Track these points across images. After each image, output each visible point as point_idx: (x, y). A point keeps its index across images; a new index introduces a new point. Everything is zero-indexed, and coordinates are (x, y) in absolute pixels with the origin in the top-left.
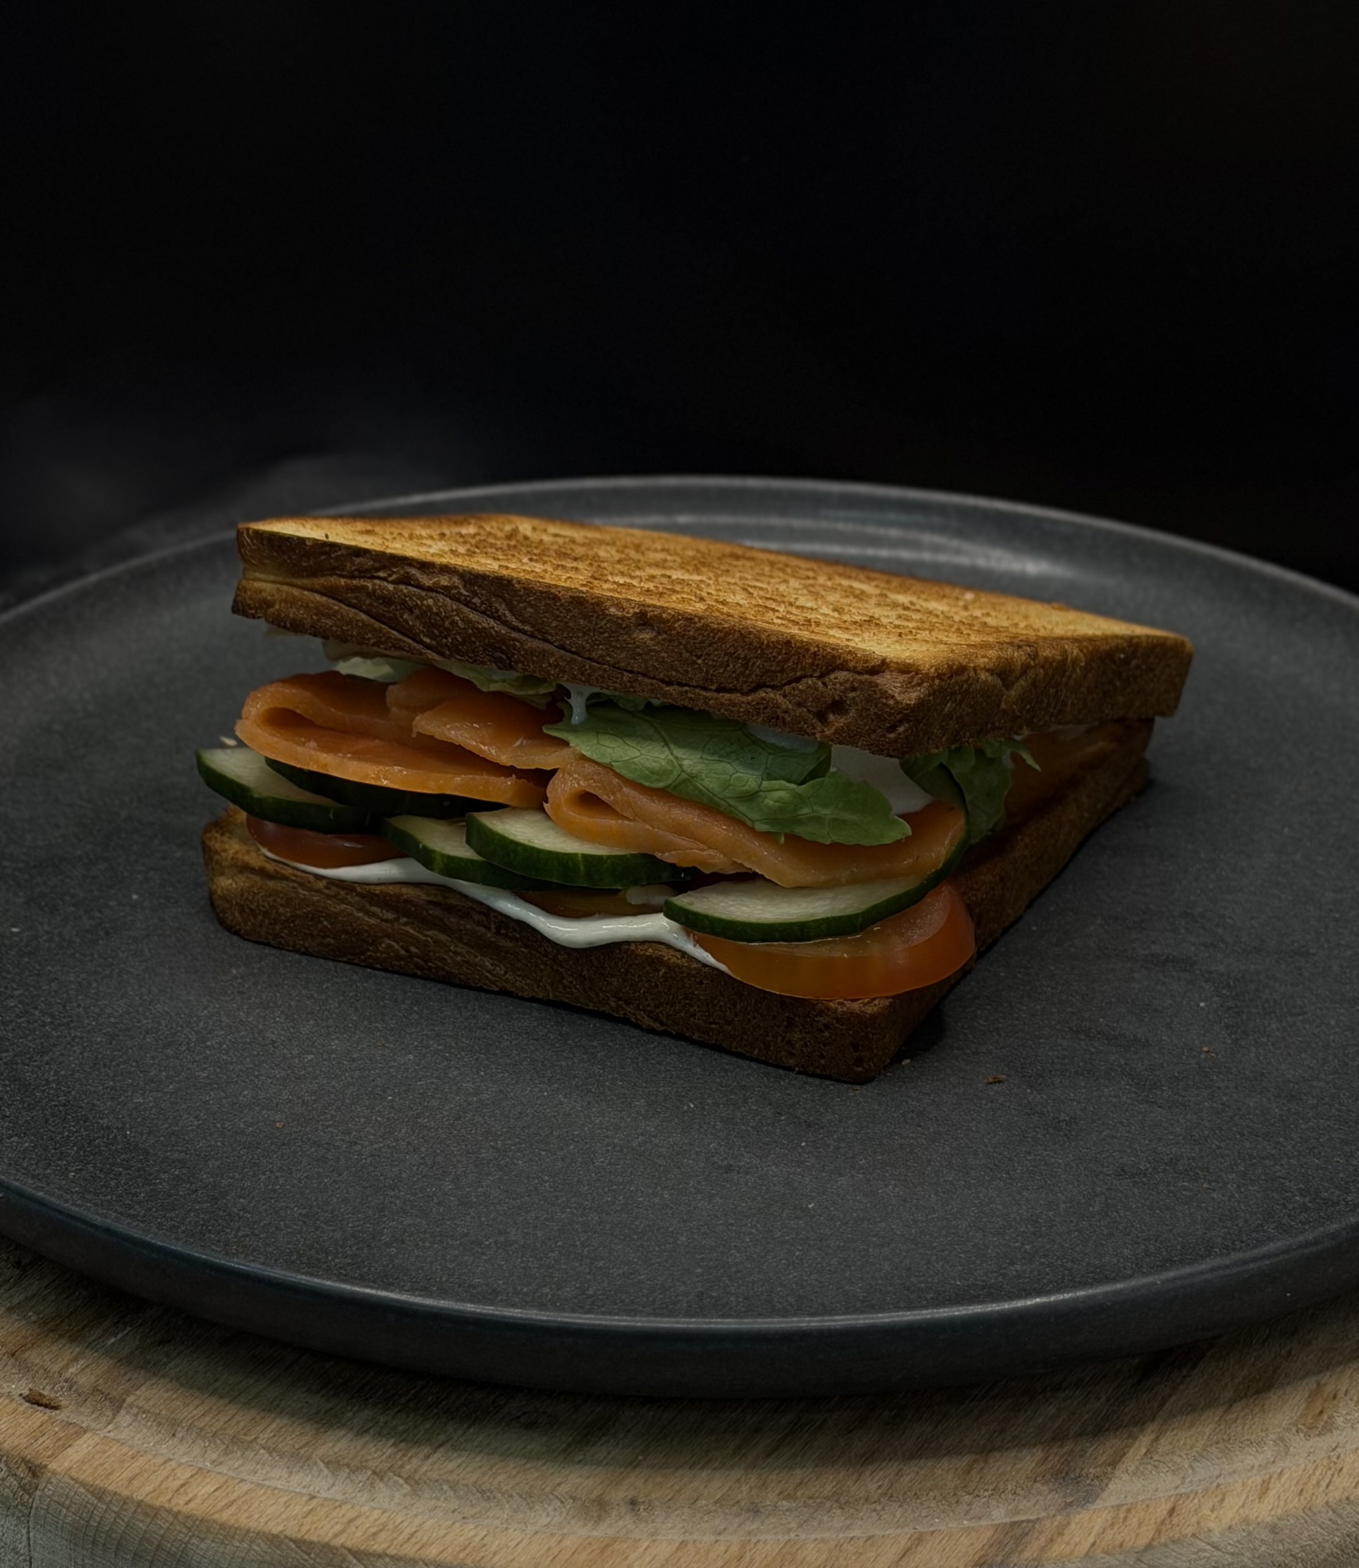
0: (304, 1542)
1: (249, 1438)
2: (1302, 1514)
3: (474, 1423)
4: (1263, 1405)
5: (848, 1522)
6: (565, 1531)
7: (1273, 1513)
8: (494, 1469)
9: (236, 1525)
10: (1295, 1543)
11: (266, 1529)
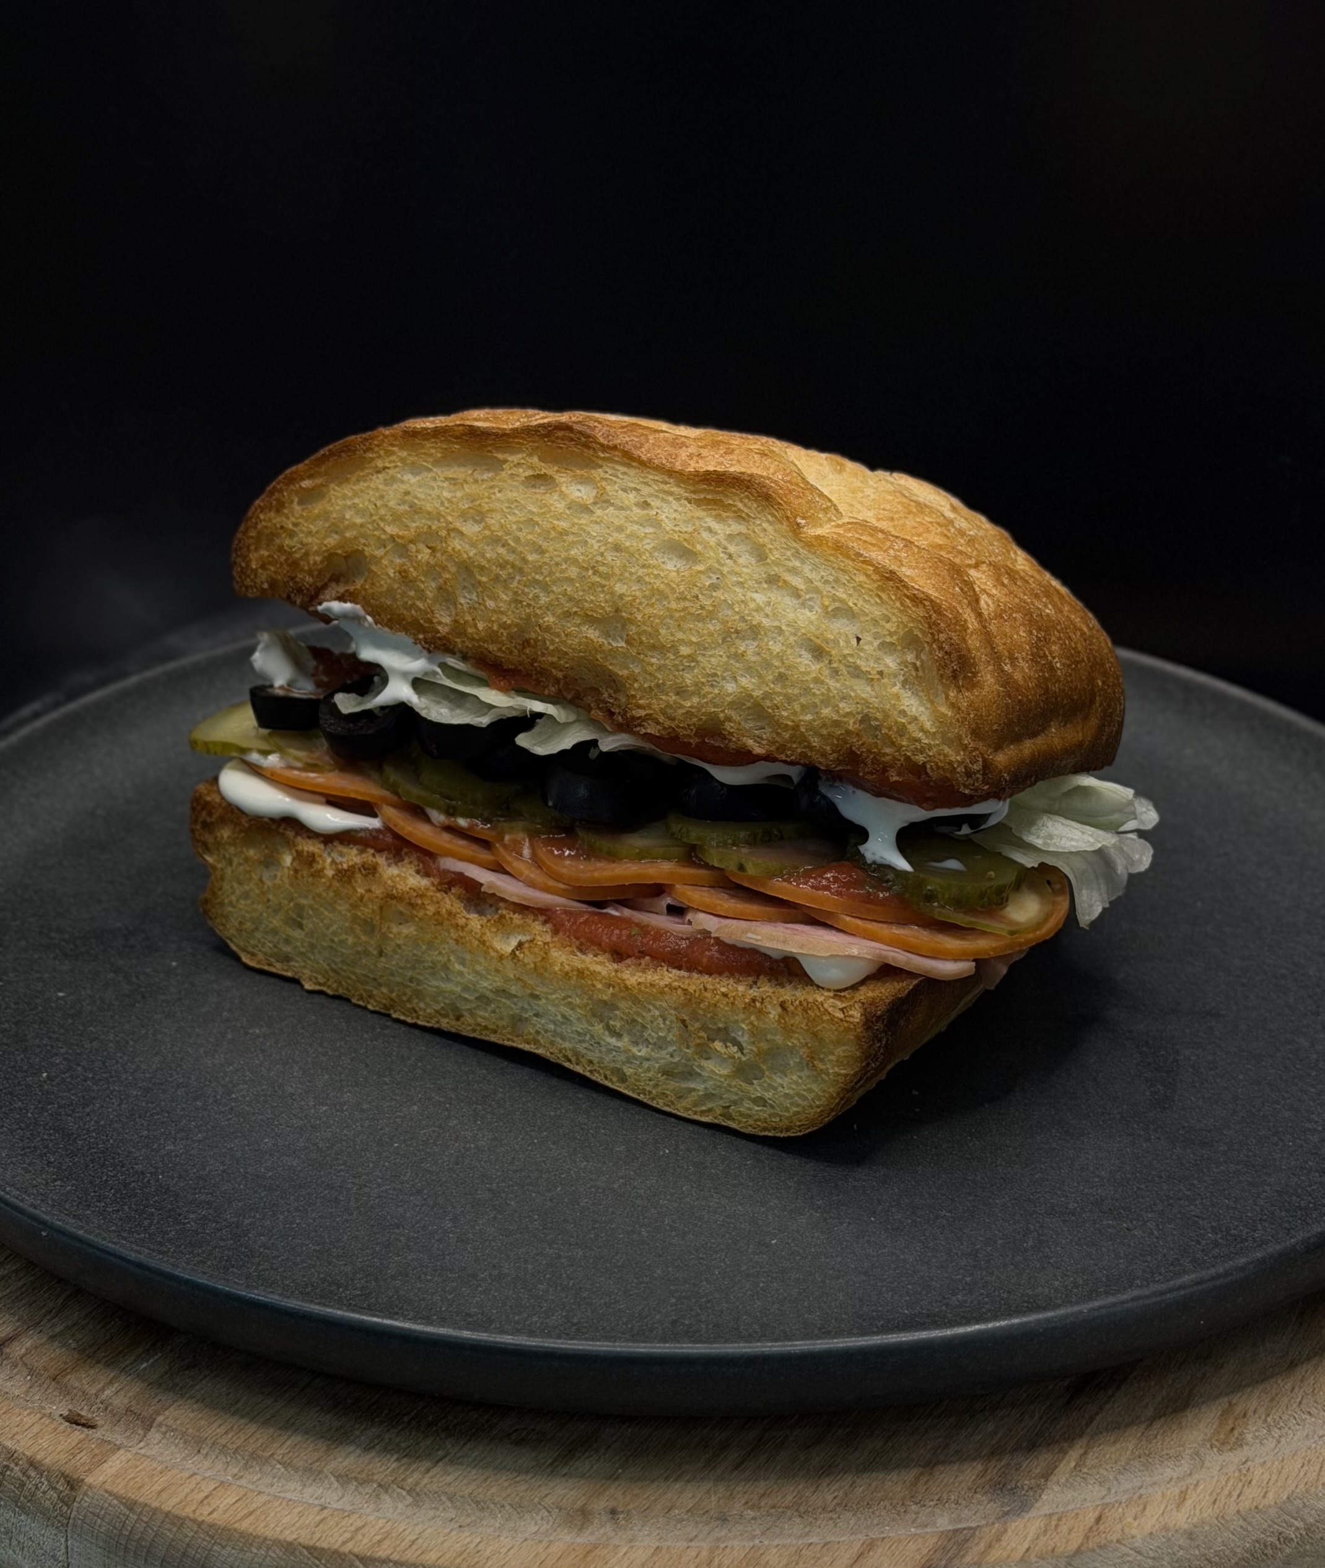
0: (315, 1548)
1: (267, 1454)
2: (1216, 1522)
3: (469, 1440)
4: (1180, 1423)
5: (807, 1530)
6: (552, 1538)
7: (1190, 1520)
8: (488, 1482)
9: (254, 1534)
10: (1211, 1548)
11: (281, 1537)
